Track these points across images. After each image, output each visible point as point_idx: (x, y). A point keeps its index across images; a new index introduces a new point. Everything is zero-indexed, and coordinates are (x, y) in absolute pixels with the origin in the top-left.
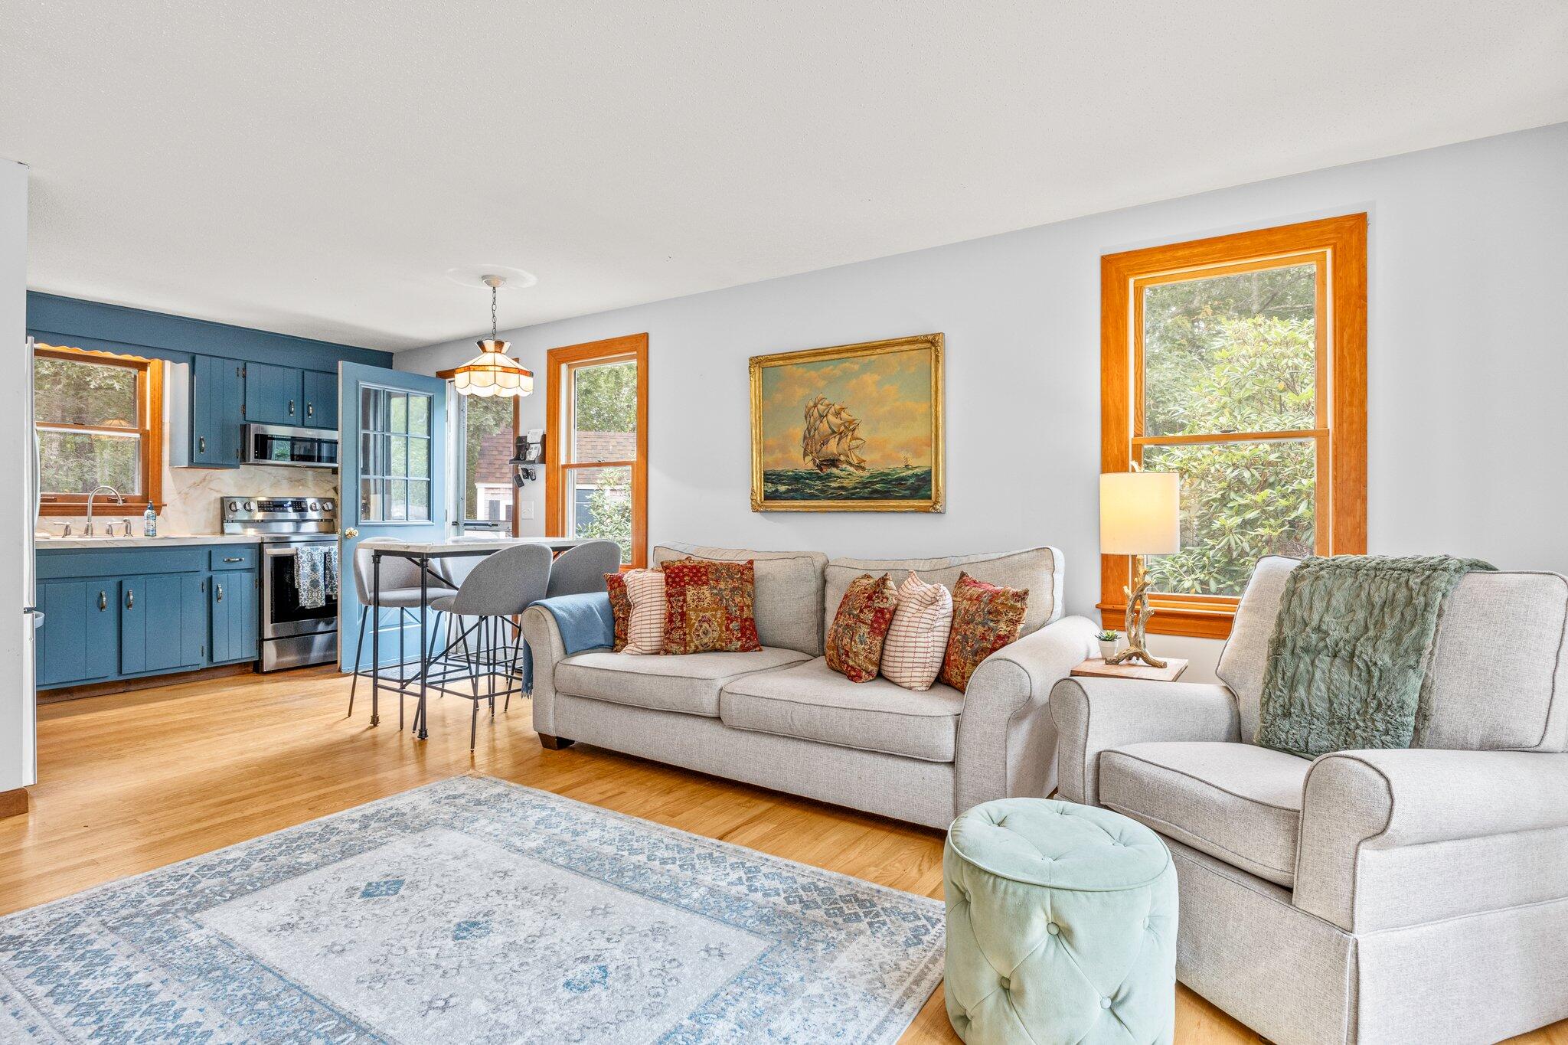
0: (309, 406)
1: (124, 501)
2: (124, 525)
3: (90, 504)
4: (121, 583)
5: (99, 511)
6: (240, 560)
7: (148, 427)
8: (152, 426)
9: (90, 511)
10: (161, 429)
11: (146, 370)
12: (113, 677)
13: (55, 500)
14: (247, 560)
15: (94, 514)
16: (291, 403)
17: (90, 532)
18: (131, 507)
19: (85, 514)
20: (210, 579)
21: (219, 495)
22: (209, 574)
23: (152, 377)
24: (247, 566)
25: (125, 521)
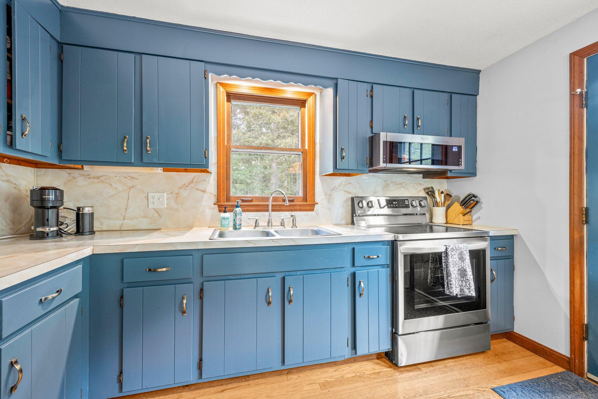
0: (418, 119)
1: (290, 201)
2: (292, 218)
3: (270, 203)
4: (284, 279)
5: (277, 208)
6: (378, 257)
7: (307, 147)
8: (309, 146)
9: (270, 208)
10: (314, 148)
11: (305, 107)
12: (277, 366)
13: (251, 201)
14: (384, 258)
15: (273, 210)
16: (405, 117)
17: (270, 224)
18: (296, 205)
19: (267, 210)
20: (354, 275)
21: (350, 196)
22: (353, 270)
23: (309, 110)
24: (383, 262)
25: (292, 216)
